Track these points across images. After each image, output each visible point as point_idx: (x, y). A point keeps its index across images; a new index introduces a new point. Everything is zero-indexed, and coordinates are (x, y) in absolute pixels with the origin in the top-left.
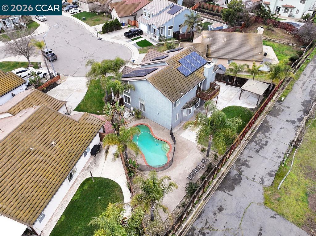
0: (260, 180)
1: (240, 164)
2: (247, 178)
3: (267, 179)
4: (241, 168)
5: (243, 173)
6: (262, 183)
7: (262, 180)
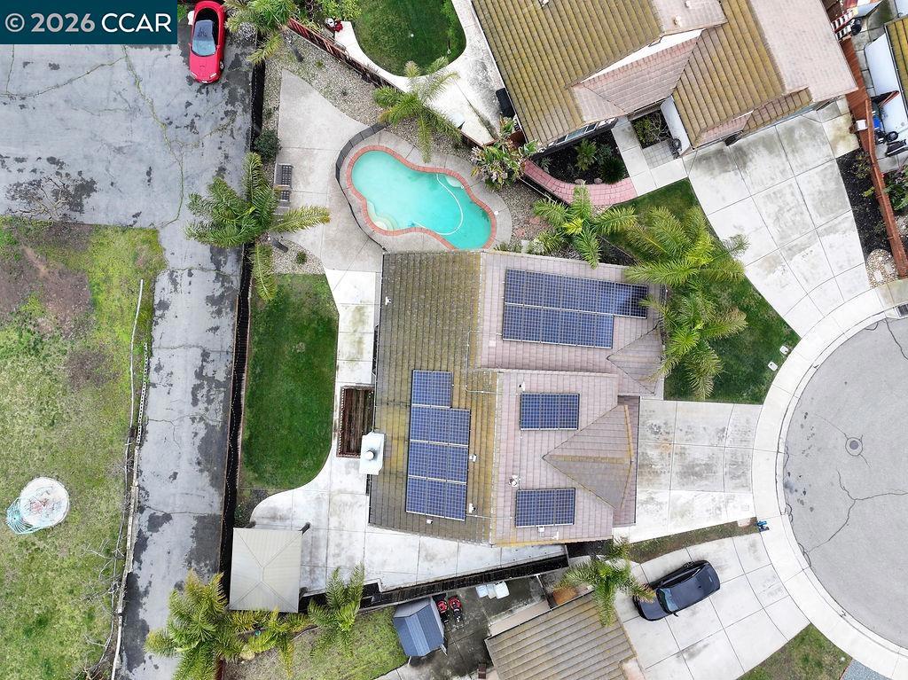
0: (178, 280)
1: (227, 297)
2: (202, 269)
3: (166, 290)
4: (223, 285)
5: (213, 274)
6: (171, 274)
7: (174, 282)
